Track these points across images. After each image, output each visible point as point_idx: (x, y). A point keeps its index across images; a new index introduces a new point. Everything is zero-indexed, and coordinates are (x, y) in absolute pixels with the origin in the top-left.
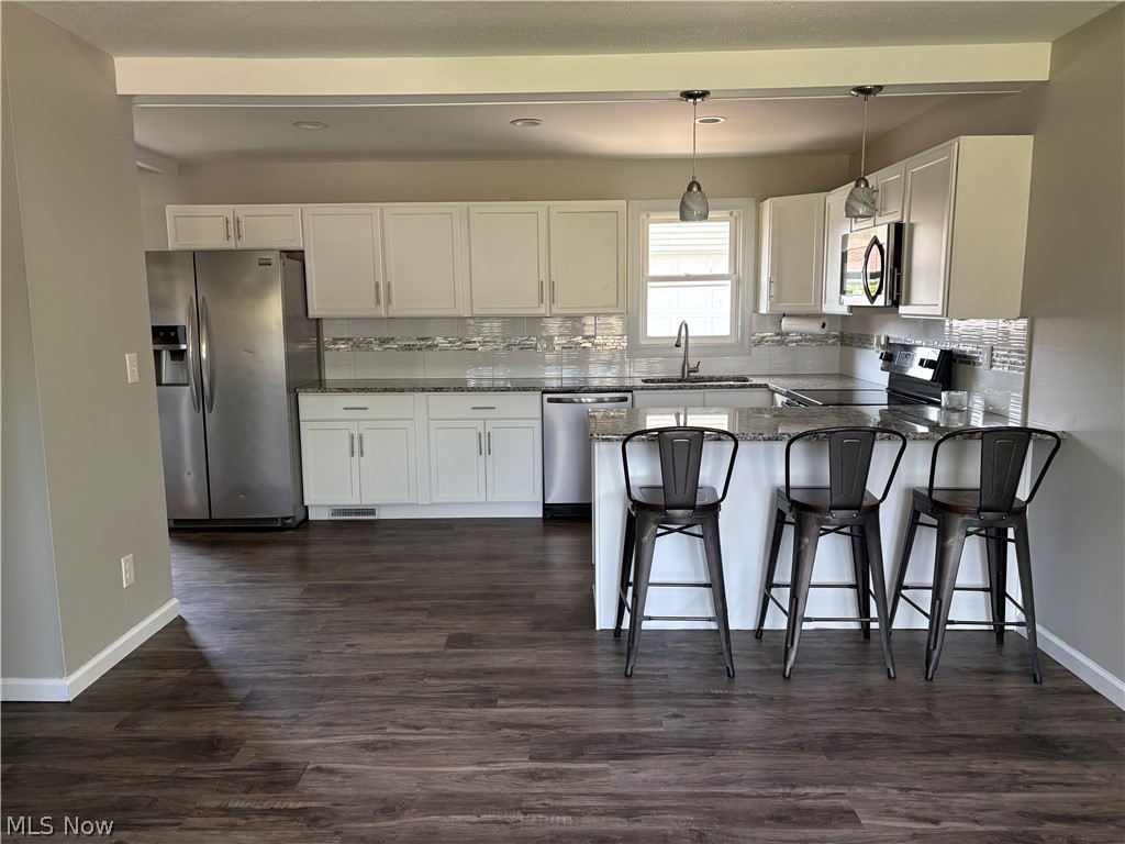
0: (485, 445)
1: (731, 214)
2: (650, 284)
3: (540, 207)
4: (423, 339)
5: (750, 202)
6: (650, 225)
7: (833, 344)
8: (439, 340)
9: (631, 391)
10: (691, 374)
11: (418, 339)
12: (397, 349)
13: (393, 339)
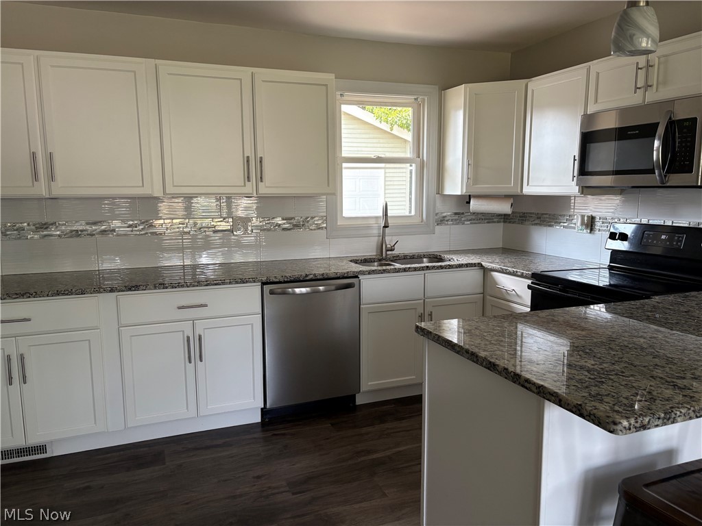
0: (194, 350)
1: (416, 99)
2: (345, 165)
3: (244, 72)
4: (95, 223)
5: (434, 89)
6: (342, 105)
7: (498, 222)
8: (116, 223)
9: (357, 277)
10: (388, 253)
11: (88, 224)
12: (59, 236)
13: (54, 224)
